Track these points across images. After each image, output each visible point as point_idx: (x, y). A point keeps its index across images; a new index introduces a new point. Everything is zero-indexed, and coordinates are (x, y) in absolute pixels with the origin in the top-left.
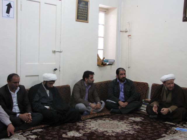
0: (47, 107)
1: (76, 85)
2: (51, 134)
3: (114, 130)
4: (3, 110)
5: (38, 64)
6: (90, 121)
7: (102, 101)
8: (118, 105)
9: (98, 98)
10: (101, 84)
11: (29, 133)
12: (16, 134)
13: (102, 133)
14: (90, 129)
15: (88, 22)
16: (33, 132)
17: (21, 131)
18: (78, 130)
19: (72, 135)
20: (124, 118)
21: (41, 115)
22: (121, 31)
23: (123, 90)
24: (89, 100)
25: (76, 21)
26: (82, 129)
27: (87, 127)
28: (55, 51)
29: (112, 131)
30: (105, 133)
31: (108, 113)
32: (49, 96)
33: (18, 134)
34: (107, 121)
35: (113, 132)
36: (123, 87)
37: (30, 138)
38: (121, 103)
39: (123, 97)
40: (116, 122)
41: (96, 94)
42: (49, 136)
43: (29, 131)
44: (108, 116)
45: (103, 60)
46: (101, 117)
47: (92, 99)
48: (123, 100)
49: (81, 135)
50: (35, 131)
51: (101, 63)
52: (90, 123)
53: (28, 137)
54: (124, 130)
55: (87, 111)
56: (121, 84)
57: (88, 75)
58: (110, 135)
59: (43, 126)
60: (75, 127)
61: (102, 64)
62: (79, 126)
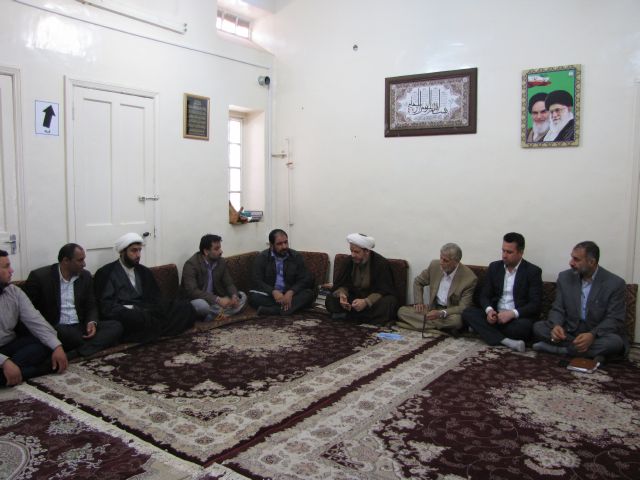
0: (130, 307)
1: (188, 263)
2: (144, 362)
3: (265, 347)
4: (43, 319)
5: (111, 224)
6: (219, 333)
7: (241, 293)
9: (232, 288)
10: (238, 260)
11: (99, 361)
12: (74, 365)
13: (243, 353)
14: (218, 347)
15: (208, 140)
16: (106, 359)
17: (82, 359)
18: (194, 350)
19: (184, 362)
20: (284, 323)
21: (119, 323)
22: (273, 156)
23: (281, 272)
24: (216, 292)
25: (185, 137)
26: (203, 349)
27: (212, 344)
28: (143, 198)
29: (262, 349)
30: (247, 354)
31: (254, 315)
33: (78, 365)
34: (252, 330)
35: (263, 351)
37: (101, 371)
38: (277, 294)
40: (268, 331)
41: (228, 278)
42: (138, 366)
43: (98, 357)
44: (253, 321)
45: (240, 212)
46: (240, 324)
47: (221, 289)
49: (200, 360)
50: (110, 357)
51: (236, 217)
52: (218, 336)
53: (97, 369)
54: (285, 346)
55: (213, 314)
57: (209, 242)
58: (258, 356)
59: (126, 347)
60: (190, 346)
61: (239, 219)
62: (196, 344)
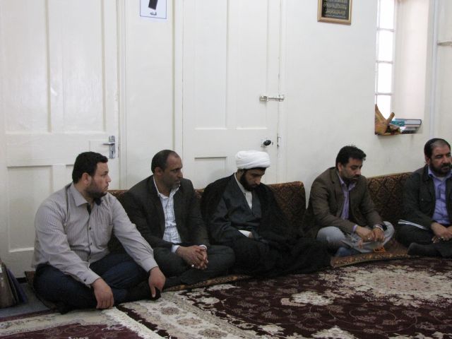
0: (246, 233)
1: (318, 181)
2: (254, 297)
3: (417, 294)
4: (138, 234)
5: (225, 129)
6: (355, 272)
7: (387, 223)
8: (431, 233)
9: (375, 216)
10: (384, 181)
11: (202, 291)
12: (172, 293)
13: (385, 299)
14: (352, 289)
15: (349, 24)
16: (209, 290)
17: (182, 286)
18: (321, 289)
19: (306, 301)
20: (446, 268)
21: (231, 250)
22: (440, 44)
23: (443, 196)
24: (352, 219)
25: (320, 21)
26: (332, 289)
27: (344, 284)
28: (265, 97)
29: (413, 296)
30: (391, 300)
31: (404, 253)
32: (250, 205)
33: (176, 294)
34: (400, 271)
35: (414, 299)
36: (443, 188)
37: (203, 303)
38: (438, 228)
39: (445, 212)
40: (422, 275)
41: (370, 204)
42: (248, 302)
43: (201, 287)
44: (402, 262)
45: (390, 120)
46: (383, 263)
47: (360, 215)
48: (444, 222)
49: (327, 302)
50: (215, 288)
51: (385, 126)
52: (353, 275)
53: (198, 300)
54: (446, 296)
55: (349, 248)
56: (440, 181)
58: (406, 305)
59: (235, 278)
60: (315, 283)
61: (388, 129)
62: (324, 281)
